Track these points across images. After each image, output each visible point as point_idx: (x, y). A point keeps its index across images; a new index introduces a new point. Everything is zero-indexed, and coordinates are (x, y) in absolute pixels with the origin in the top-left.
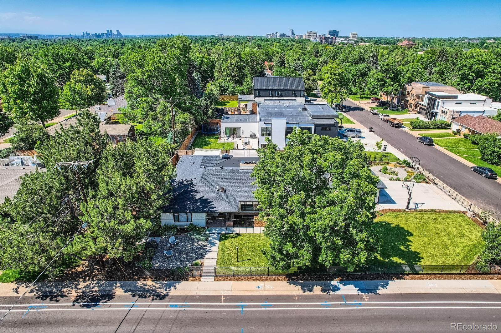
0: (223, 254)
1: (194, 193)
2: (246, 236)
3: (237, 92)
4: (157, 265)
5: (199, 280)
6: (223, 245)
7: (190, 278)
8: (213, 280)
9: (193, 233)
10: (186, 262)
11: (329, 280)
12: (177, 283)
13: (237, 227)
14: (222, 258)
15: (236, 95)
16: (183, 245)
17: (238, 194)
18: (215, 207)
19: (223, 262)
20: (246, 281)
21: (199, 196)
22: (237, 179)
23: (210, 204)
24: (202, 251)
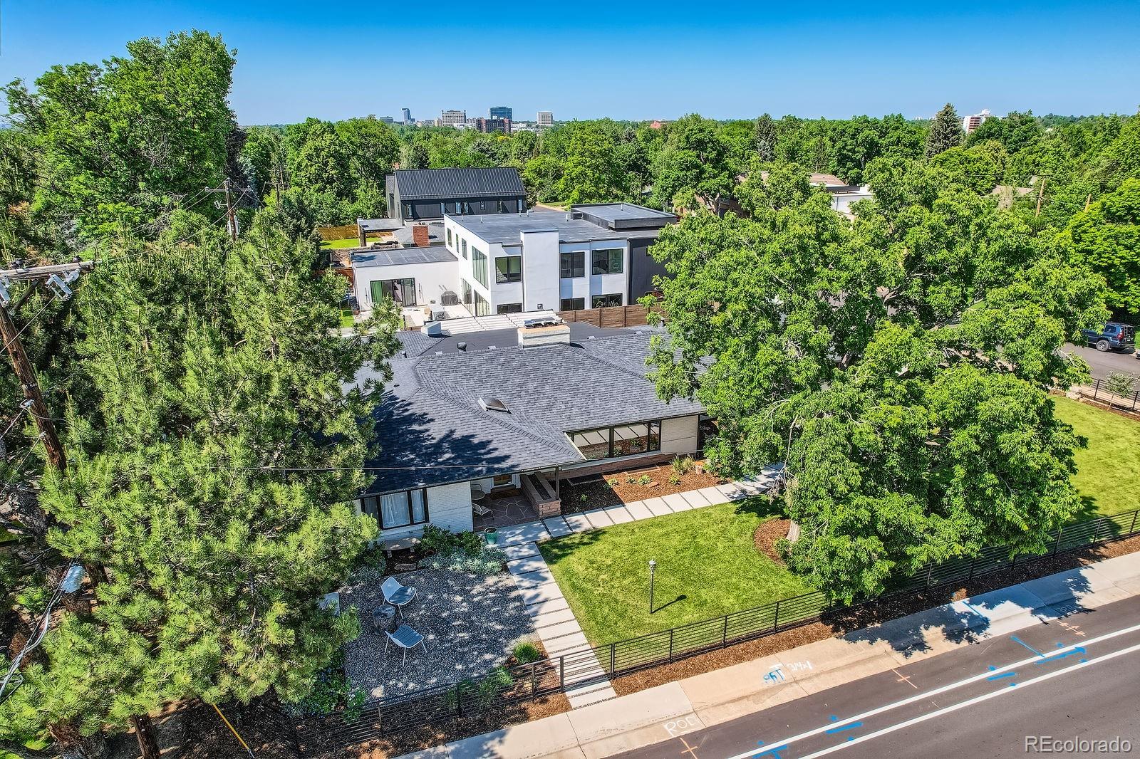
0: (586, 602)
1: (415, 427)
2: (619, 534)
3: (345, 219)
4: (378, 692)
5: (566, 707)
6: (568, 573)
7: (532, 708)
8: (612, 692)
9: (448, 555)
10: (480, 654)
11: (938, 604)
12: (492, 738)
13: (573, 512)
14: (591, 614)
15: (343, 225)
16: (433, 602)
17: (548, 413)
18: (507, 457)
19: (603, 624)
20: (719, 667)
21: (436, 431)
22: (525, 374)
23: (487, 449)
24: (512, 605)
